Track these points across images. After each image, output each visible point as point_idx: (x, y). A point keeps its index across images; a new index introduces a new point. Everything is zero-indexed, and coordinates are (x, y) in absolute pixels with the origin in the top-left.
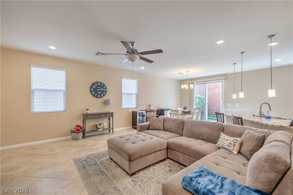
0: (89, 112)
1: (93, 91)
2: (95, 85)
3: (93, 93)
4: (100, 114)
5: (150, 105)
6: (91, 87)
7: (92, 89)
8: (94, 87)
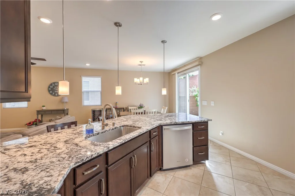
0: (44, 108)
1: (51, 90)
2: (52, 85)
3: (51, 92)
4: (51, 111)
5: (116, 103)
6: (49, 87)
7: (50, 89)
8: (51, 87)
